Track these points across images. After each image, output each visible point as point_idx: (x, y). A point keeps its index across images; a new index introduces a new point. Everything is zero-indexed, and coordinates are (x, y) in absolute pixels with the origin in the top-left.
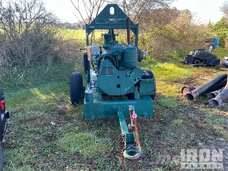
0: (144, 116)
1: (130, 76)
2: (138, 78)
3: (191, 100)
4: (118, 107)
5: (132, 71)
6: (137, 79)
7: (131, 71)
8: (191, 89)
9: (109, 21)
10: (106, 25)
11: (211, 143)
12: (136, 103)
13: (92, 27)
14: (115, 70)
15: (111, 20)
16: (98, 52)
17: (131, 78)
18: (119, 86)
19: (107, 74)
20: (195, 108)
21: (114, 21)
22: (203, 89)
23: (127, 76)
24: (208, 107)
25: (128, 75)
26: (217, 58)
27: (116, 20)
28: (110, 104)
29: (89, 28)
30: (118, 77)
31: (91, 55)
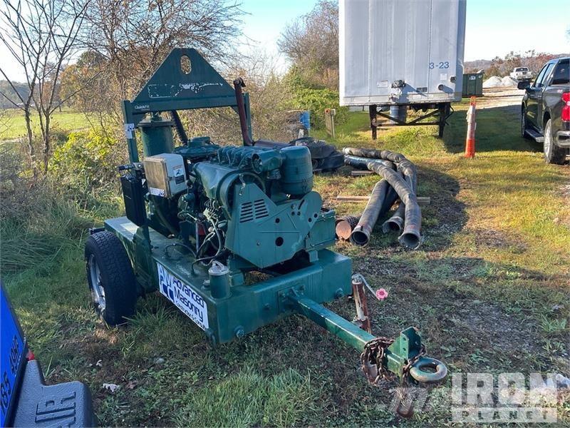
0: (341, 296)
1: (299, 214)
2: (314, 213)
3: (362, 245)
4: (292, 290)
5: (303, 201)
6: (313, 218)
7: (300, 201)
8: (354, 222)
9: (180, 89)
10: (176, 99)
11: (468, 314)
12: (323, 272)
13: (142, 107)
14: (269, 204)
15: (186, 87)
16: (180, 169)
17: (301, 217)
18: (279, 242)
19: (255, 217)
20: (380, 259)
21: (193, 88)
22: (373, 219)
23: (293, 213)
24: (401, 251)
25: (296, 210)
26: (338, 153)
27: (198, 87)
28: (271, 289)
29: (136, 111)
30: (278, 221)
31: (165, 179)
